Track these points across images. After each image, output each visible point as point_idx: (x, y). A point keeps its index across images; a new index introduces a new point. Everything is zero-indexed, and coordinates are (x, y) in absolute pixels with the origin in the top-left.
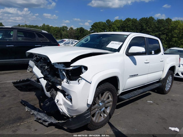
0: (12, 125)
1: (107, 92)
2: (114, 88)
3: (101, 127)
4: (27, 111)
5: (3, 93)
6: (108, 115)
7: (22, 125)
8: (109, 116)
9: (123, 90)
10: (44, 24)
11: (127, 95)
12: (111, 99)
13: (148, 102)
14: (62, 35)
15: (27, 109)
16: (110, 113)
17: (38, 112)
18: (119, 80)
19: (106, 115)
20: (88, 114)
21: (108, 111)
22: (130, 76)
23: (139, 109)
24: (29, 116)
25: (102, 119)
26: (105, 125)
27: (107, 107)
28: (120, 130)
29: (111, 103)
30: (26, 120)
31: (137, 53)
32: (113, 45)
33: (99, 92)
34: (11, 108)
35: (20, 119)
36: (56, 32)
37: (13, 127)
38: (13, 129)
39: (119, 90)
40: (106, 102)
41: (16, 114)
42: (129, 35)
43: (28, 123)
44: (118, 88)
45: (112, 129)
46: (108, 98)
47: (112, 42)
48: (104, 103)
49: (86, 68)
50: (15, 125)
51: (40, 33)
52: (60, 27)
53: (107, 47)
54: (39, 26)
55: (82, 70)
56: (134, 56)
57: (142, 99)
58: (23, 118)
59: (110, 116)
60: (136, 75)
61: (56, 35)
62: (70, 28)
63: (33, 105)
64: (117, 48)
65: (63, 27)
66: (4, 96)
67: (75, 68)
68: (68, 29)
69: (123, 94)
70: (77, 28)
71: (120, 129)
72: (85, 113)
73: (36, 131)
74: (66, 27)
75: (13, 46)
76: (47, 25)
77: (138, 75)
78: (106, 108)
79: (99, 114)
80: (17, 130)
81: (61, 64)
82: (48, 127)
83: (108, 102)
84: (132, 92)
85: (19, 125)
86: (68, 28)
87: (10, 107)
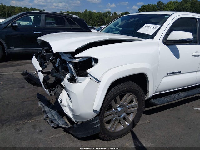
0: (18, 122)
1: (129, 94)
2: (139, 89)
3: (119, 138)
4: (40, 107)
5: (23, 84)
6: (130, 122)
7: (29, 122)
8: (132, 125)
9: (155, 93)
10: (86, 10)
11: (161, 98)
12: (135, 103)
13: (194, 108)
14: (105, 21)
15: (40, 104)
16: (133, 121)
17: (51, 109)
18: (148, 79)
19: (127, 123)
20: (96, 122)
21: (131, 118)
22: (168, 74)
23: (179, 118)
24: (40, 112)
25: (121, 127)
26: (125, 136)
27: (130, 113)
28: (144, 146)
29: (135, 109)
30: (35, 118)
31: (180, 40)
32: (146, 28)
33: (115, 94)
34: (24, 102)
35: (29, 116)
36: (98, 18)
37: (18, 124)
38: (18, 127)
39: (148, 92)
40: (127, 107)
41: (27, 109)
42: (172, 15)
43: (36, 121)
44: (148, 90)
45: (134, 142)
46: (132, 101)
47: (146, 25)
48: (124, 108)
49: (96, 61)
50: (21, 122)
51: (70, 18)
52: (103, 13)
53: (137, 32)
54: (81, 13)
55: (93, 63)
56: (177, 46)
57: (186, 104)
58: (33, 114)
59: (134, 124)
60: (179, 72)
61: (98, 22)
62: (114, 13)
63: (49, 100)
64: (151, 34)
65: (107, 12)
66: (23, 87)
67: (83, 60)
68: (112, 15)
69: (154, 97)
70: (121, 13)
71: (145, 144)
72: (92, 120)
73: (41, 133)
74: (109, 12)
75: (41, 33)
76: (89, 11)
77: (180, 72)
78: (128, 114)
79: (117, 121)
80: (21, 128)
81: (67, 54)
82: (56, 130)
83: (130, 107)
84: (170, 96)
85: (25, 123)
86: (112, 13)
87: (24, 100)
